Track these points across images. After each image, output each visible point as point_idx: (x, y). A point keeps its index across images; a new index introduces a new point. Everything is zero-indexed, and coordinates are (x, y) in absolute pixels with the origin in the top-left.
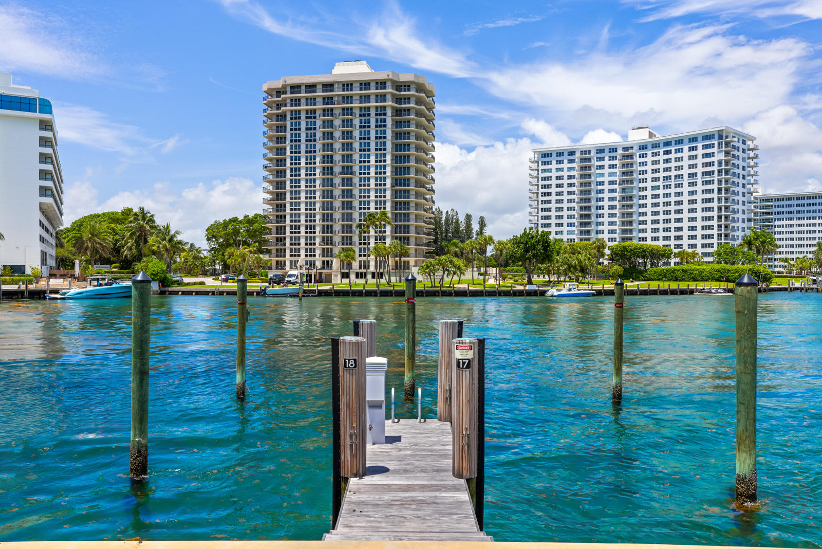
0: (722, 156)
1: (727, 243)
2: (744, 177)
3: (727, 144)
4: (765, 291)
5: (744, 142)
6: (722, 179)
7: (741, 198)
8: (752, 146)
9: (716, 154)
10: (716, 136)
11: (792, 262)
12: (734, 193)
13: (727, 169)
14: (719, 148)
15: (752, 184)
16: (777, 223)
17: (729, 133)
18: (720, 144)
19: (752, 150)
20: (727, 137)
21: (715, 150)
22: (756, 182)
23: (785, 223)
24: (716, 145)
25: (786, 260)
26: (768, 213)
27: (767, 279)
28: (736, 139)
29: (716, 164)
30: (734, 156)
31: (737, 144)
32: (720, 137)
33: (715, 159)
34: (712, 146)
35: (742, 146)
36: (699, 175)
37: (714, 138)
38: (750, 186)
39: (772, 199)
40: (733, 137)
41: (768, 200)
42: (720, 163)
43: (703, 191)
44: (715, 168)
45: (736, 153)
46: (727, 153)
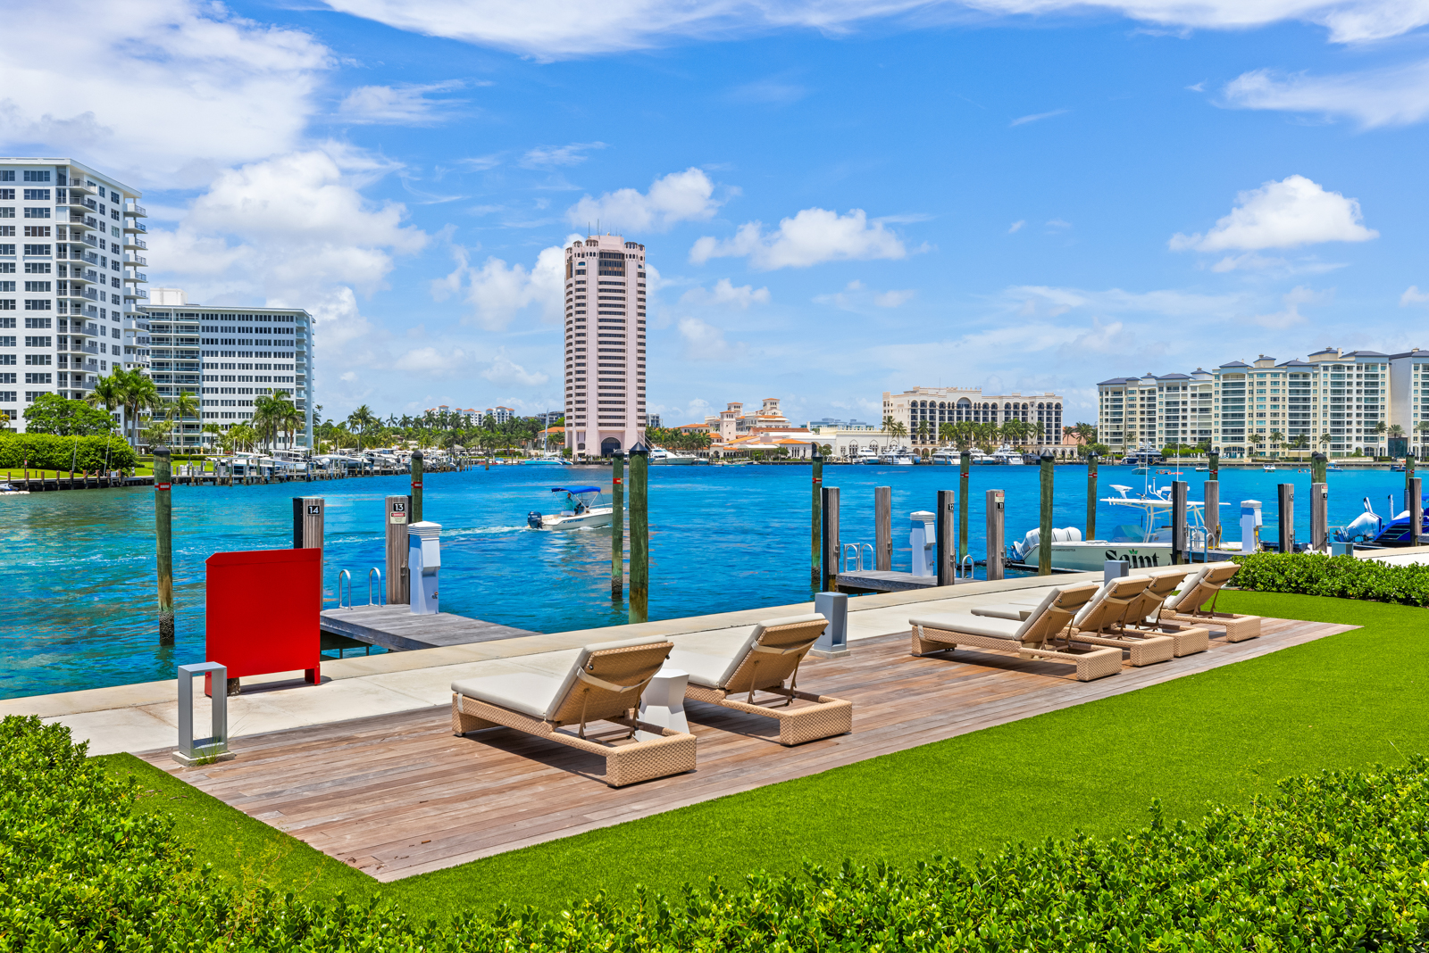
0: (65, 219)
1: (78, 395)
2: (116, 266)
3: (77, 196)
4: (116, 484)
5: (115, 198)
6: (66, 263)
7: (110, 307)
8: (131, 208)
9: (53, 212)
10: (53, 177)
11: (224, 433)
12: (93, 293)
13: (77, 246)
14: (59, 201)
15: (135, 282)
16: (207, 360)
17: (82, 174)
18: (61, 194)
19: (134, 215)
20: (77, 182)
21: (51, 203)
22: (140, 279)
23: (219, 360)
24: (53, 194)
25: (213, 428)
26: (191, 341)
27: (123, 462)
28: (95, 190)
29: (53, 231)
30: (92, 222)
31: (99, 200)
32: (62, 179)
33: (51, 222)
34: (44, 195)
35: (110, 205)
36: (20, 251)
37: (48, 179)
38: (130, 285)
39: (197, 315)
40: (90, 184)
41: (190, 316)
42: (61, 231)
43: (28, 284)
44: (52, 240)
45: (96, 215)
46: (76, 214)
